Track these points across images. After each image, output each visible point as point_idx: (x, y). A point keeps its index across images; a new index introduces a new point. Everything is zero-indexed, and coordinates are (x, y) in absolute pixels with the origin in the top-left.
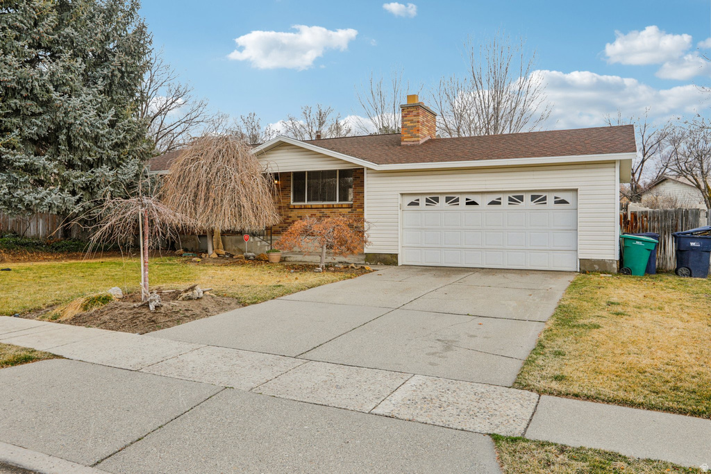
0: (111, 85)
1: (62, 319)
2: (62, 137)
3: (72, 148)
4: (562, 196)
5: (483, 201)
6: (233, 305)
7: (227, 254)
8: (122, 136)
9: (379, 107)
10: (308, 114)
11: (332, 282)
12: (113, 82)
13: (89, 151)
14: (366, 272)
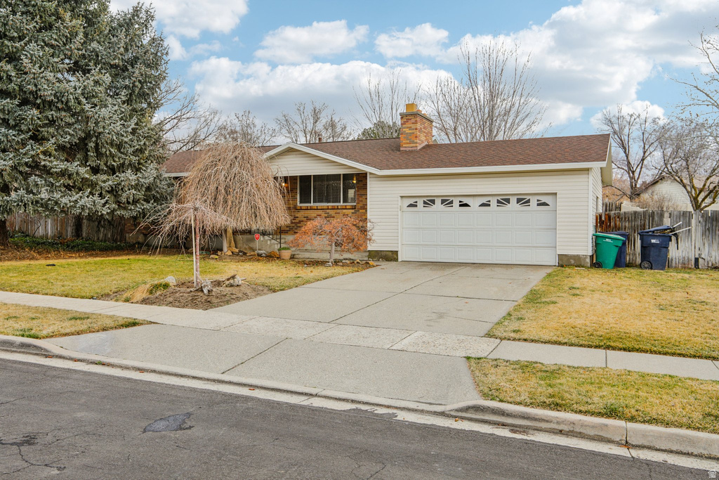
0: (131, 94)
1: (135, 300)
2: (92, 145)
3: (99, 155)
4: (544, 199)
5: (475, 202)
6: (265, 291)
7: (240, 251)
8: (142, 143)
9: (377, 108)
10: (302, 110)
11: (343, 274)
12: (134, 92)
13: (113, 157)
14: (370, 267)
